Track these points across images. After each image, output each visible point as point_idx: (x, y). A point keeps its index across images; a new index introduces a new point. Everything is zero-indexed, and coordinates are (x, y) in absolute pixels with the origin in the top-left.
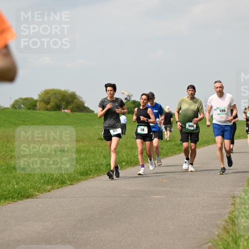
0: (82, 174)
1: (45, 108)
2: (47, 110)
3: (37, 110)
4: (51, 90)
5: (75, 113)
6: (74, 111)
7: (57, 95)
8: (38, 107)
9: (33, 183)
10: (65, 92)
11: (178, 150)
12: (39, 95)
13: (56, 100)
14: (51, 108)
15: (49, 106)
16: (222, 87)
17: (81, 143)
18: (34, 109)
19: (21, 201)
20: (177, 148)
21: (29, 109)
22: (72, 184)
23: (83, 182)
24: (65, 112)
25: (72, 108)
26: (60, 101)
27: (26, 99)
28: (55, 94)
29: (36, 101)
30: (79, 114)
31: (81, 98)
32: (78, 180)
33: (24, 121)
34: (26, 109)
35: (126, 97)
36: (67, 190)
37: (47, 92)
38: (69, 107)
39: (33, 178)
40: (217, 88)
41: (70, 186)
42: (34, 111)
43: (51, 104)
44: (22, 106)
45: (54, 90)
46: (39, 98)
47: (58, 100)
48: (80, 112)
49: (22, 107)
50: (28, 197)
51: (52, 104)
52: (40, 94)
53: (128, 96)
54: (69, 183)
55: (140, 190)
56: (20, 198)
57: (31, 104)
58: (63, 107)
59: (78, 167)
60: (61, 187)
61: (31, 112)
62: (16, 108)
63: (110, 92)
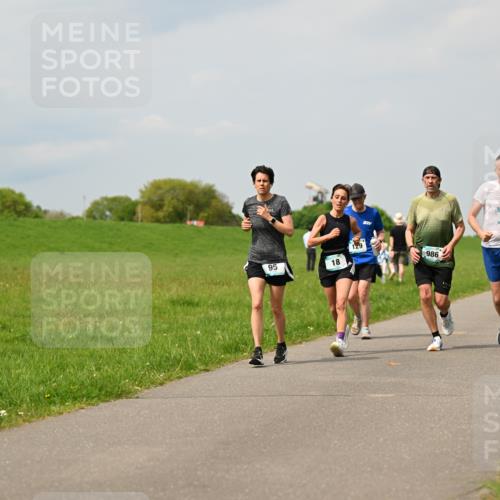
0: (227, 349)
1: (152, 217)
2: (158, 221)
3: (137, 221)
4: (166, 182)
5: (213, 227)
6: (212, 224)
7: (177, 191)
8: (140, 215)
9: (130, 367)
10: (194, 185)
12: (141, 191)
13: (175, 202)
14: (164, 217)
15: (161, 214)
17: (226, 287)
18: (131, 220)
19: (106, 404)
21: (122, 219)
22: (207, 371)
23: (230, 366)
24: (192, 225)
25: (208, 217)
26: (183, 203)
27: (115, 200)
28: (173, 188)
29: (135, 204)
30: (220, 228)
31: (224, 196)
32: (220, 362)
33: (111, 243)
34: (115, 220)
35: (314, 194)
36: (197, 381)
37: (157, 186)
38: (202, 215)
39: (130, 357)
41: (203, 374)
42: (131, 224)
43: (165, 208)
44: (108, 213)
45: (171, 181)
46: (142, 197)
47: (178, 200)
48: (222, 225)
49: (106, 216)
50: (119, 396)
51: (167, 209)
53: (320, 192)
54: (202, 367)
55: (344, 382)
56: (102, 397)
57: (125, 211)
58: (189, 216)
59: (219, 335)
60: (186, 376)
61: (125, 226)
62: (94, 218)
63: (261, 183)
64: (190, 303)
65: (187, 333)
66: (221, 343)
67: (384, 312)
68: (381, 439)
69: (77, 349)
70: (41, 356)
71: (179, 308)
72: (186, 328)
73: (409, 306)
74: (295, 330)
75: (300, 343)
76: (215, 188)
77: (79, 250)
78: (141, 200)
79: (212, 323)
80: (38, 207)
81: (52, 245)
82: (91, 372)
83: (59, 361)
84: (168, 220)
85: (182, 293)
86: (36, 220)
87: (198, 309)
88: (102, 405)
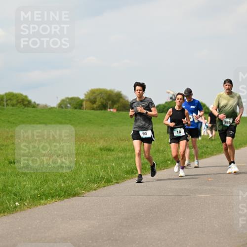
0: (128, 172)
1: (91, 107)
2: (93, 109)
3: (83, 109)
4: (97, 90)
5: (121, 112)
6: (120, 111)
7: (103, 94)
8: (84, 106)
9: (80, 181)
10: (111, 91)
12: (85, 95)
13: (102, 99)
14: (97, 107)
15: (95, 106)
17: (127, 142)
18: (80, 109)
19: (68, 200)
21: (76, 108)
22: (118, 183)
23: (129, 181)
24: (110, 111)
25: (118, 107)
26: (106, 100)
27: (72, 99)
28: (101, 93)
29: (82, 101)
30: (124, 113)
31: (126, 97)
32: (124, 179)
33: (70, 120)
34: (72, 109)
35: (171, 96)
36: (113, 188)
37: (93, 92)
38: (115, 106)
39: (80, 176)
41: (116, 185)
43: (97, 103)
44: (69, 105)
45: (100, 89)
46: (86, 97)
47: (104, 99)
48: (125, 111)
49: (68, 107)
50: (74, 196)
51: (98, 103)
52: (86, 93)
53: (174, 95)
54: (115, 182)
55: (185, 189)
56: (66, 196)
57: (77, 104)
58: (109, 107)
59: (124, 165)
60: (108, 186)
61: (77, 111)
62: (62, 108)
63: (139, 91)
64: (109, 150)
65: (108, 164)
66: (125, 169)
67: (205, 154)
68: (204, 217)
69: (53, 173)
70: (36, 175)
71: (104, 152)
72: (107, 162)
73: (217, 151)
74: (161, 163)
75: (164, 169)
76: (121, 93)
77: (55, 123)
78: (85, 99)
79: (120, 159)
80: (35, 102)
81: (42, 121)
82: (60, 184)
83: (44, 178)
84: (98, 108)
85: (105, 145)
86: (34, 109)
87: (113, 153)
88: (66, 200)
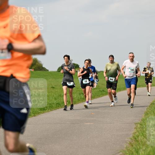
11: (101, 94)
16: (133, 57)
20: (100, 93)
40: (131, 57)
